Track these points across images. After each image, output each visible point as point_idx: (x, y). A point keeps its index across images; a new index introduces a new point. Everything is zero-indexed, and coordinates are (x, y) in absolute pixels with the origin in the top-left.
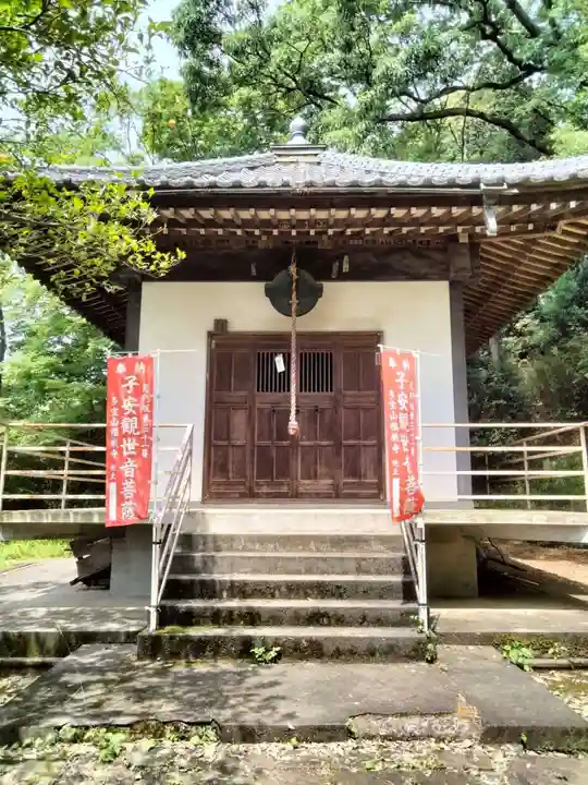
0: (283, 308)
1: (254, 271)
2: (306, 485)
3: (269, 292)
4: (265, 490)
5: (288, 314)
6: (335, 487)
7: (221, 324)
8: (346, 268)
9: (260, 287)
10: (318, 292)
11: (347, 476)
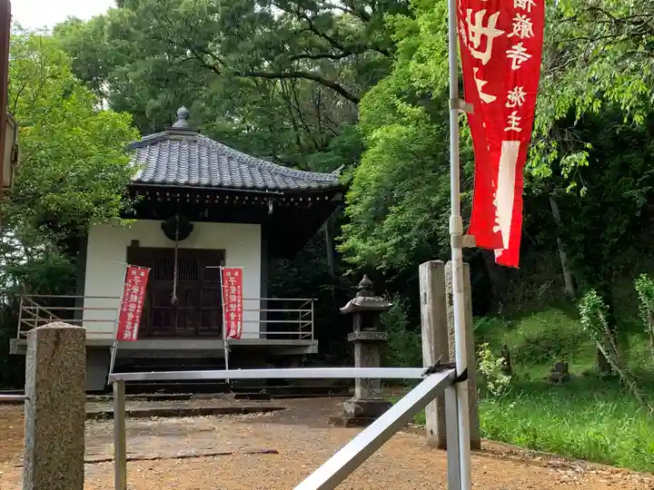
0: (170, 235)
1: (154, 213)
2: (179, 329)
3: (163, 227)
4: (157, 333)
5: (174, 239)
6: (196, 332)
7: (135, 242)
8: (206, 214)
9: (158, 223)
10: (191, 228)
11: (203, 326)
